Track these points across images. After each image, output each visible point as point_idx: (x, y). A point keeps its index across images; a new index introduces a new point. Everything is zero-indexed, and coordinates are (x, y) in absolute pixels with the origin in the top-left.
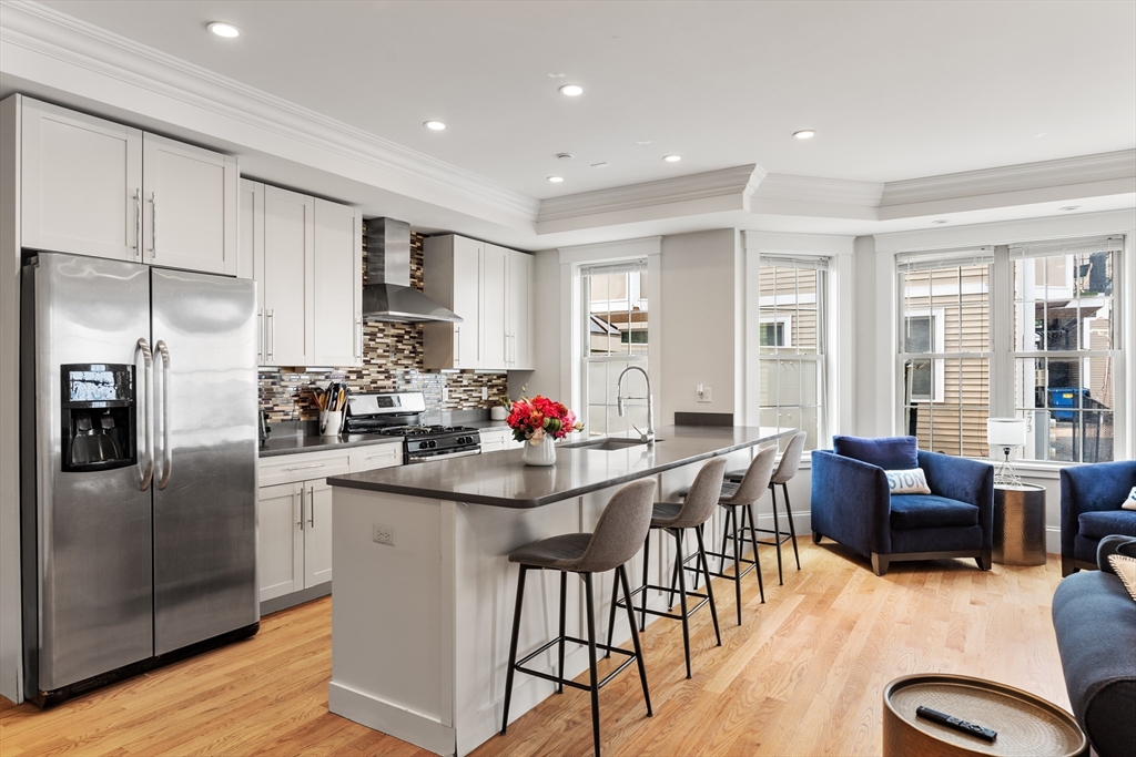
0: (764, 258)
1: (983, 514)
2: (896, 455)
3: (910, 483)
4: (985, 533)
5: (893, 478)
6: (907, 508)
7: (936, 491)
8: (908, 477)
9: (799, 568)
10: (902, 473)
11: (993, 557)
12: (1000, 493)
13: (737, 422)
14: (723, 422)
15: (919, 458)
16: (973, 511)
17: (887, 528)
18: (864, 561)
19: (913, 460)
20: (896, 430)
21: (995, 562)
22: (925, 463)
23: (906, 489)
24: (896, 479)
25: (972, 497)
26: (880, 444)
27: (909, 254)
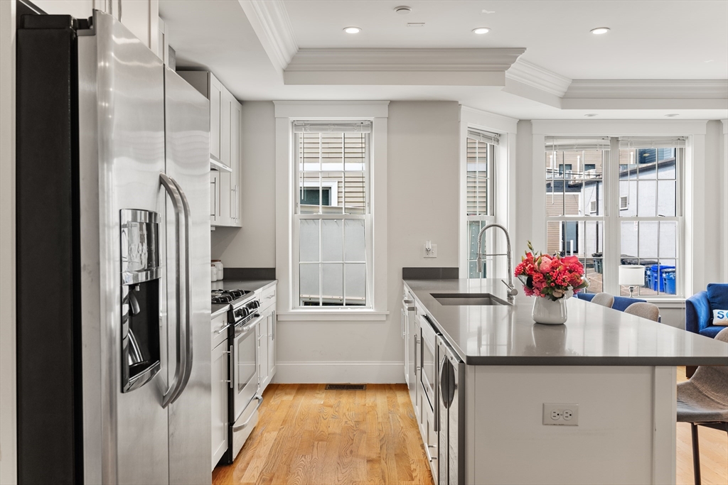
13: (461, 275)
27: (553, 137)
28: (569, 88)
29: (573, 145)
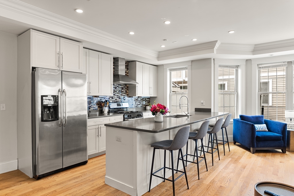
0: (220, 66)
1: (284, 138)
2: (258, 120)
3: (262, 128)
4: (284, 143)
5: (257, 127)
6: (261, 135)
7: (269, 130)
8: (261, 126)
9: (230, 151)
10: (259, 125)
11: (287, 150)
12: (289, 132)
13: (212, 111)
14: (208, 111)
15: (264, 121)
16: (281, 136)
17: (255, 141)
18: (249, 150)
19: (263, 122)
20: (258, 114)
21: (287, 151)
22: (266, 122)
23: (261, 130)
24: (258, 127)
25: (280, 132)
26: (253, 117)
27: (262, 64)
28: (254, 48)
29: (270, 66)
